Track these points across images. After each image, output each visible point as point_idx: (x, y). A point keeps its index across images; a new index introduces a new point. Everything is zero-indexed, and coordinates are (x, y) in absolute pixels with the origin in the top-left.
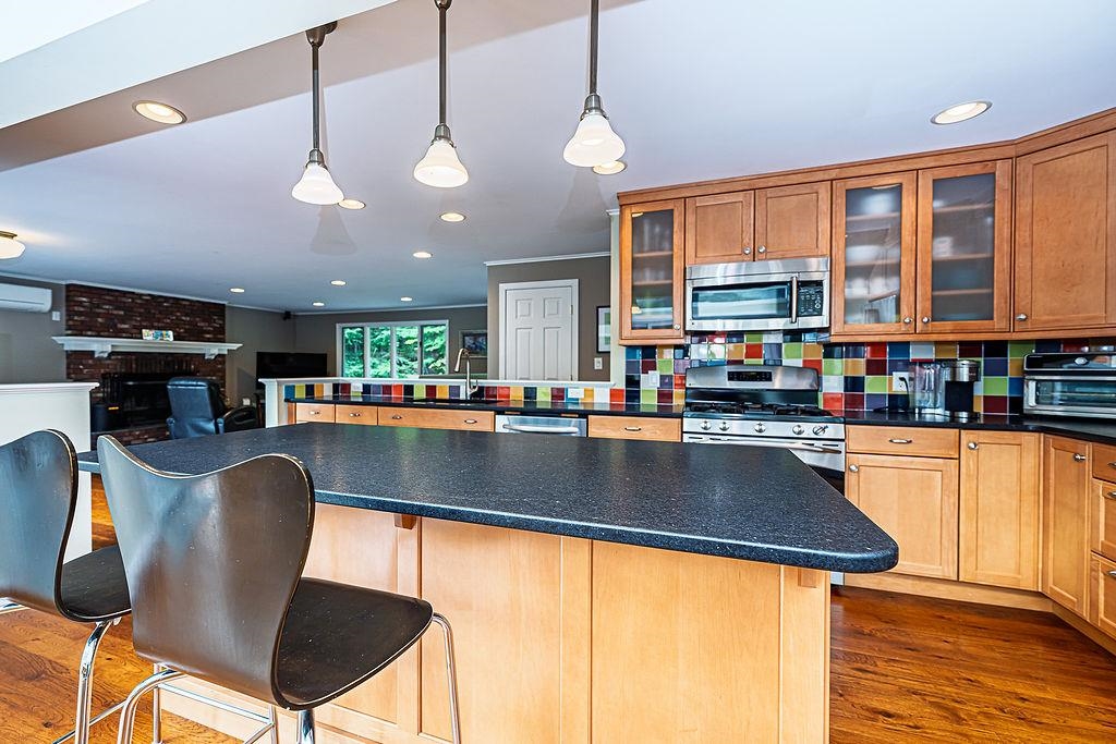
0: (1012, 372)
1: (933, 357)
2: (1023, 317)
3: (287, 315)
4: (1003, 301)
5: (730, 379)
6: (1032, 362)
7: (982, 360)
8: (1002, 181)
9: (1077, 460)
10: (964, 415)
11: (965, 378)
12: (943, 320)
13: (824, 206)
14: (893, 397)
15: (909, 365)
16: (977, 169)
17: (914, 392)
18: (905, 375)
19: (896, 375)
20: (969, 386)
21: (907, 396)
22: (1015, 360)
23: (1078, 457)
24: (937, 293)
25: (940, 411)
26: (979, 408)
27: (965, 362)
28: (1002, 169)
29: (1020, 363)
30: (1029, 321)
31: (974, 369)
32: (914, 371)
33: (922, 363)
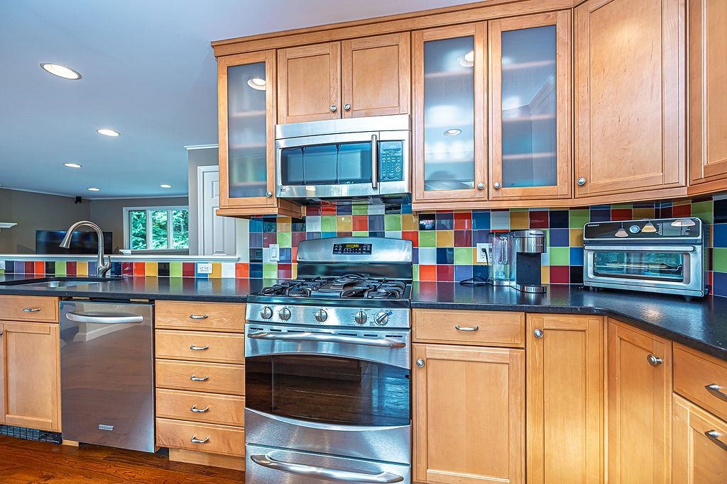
0: (573, 242)
1: (508, 228)
2: (582, 180)
3: (79, 199)
4: (565, 164)
5: (335, 252)
6: (590, 232)
7: (548, 230)
8: (563, 34)
9: (652, 363)
10: (532, 289)
11: (533, 250)
12: (512, 185)
13: (405, 60)
14: (477, 268)
15: (488, 236)
16: (540, 21)
17: (493, 262)
18: (486, 246)
19: (480, 246)
20: (537, 256)
21: (487, 267)
22: (575, 230)
23: (654, 359)
24: (508, 157)
25: (514, 283)
26: (546, 279)
27: (533, 232)
28: (562, 21)
29: (579, 233)
30: (588, 185)
31: (541, 240)
32: (492, 242)
33: (499, 234)
